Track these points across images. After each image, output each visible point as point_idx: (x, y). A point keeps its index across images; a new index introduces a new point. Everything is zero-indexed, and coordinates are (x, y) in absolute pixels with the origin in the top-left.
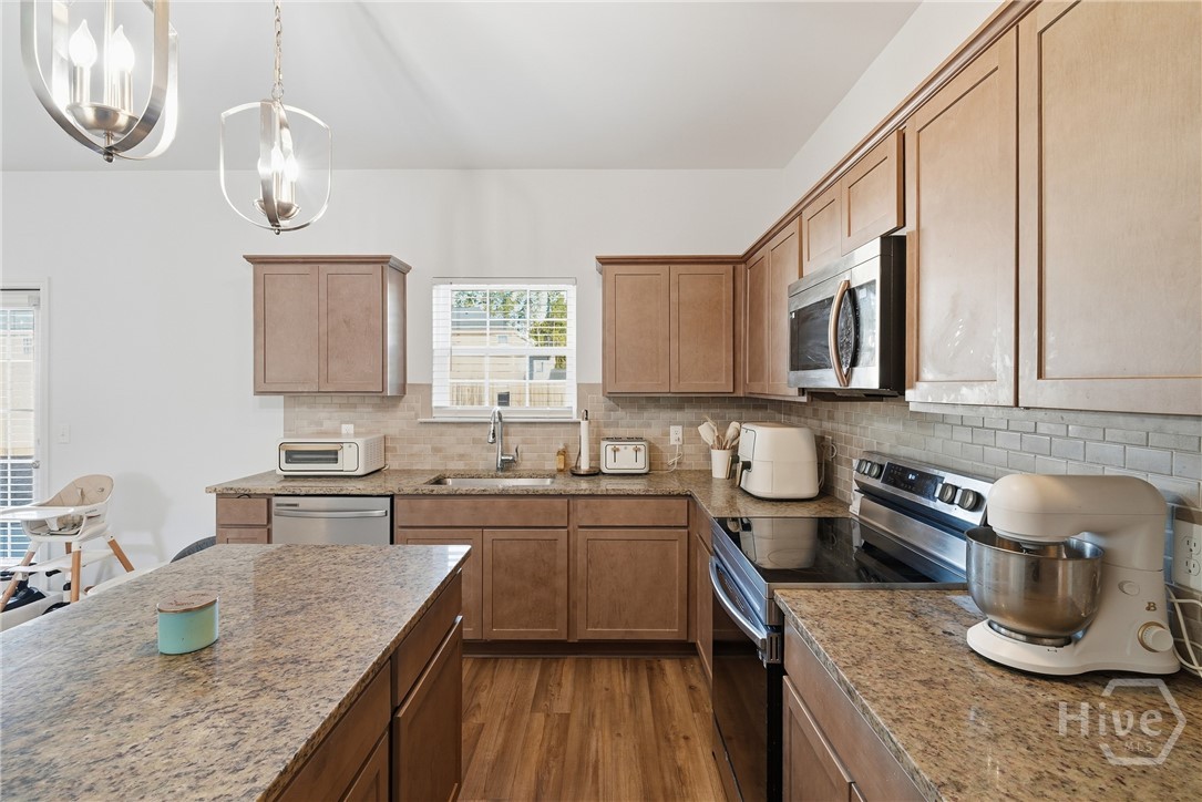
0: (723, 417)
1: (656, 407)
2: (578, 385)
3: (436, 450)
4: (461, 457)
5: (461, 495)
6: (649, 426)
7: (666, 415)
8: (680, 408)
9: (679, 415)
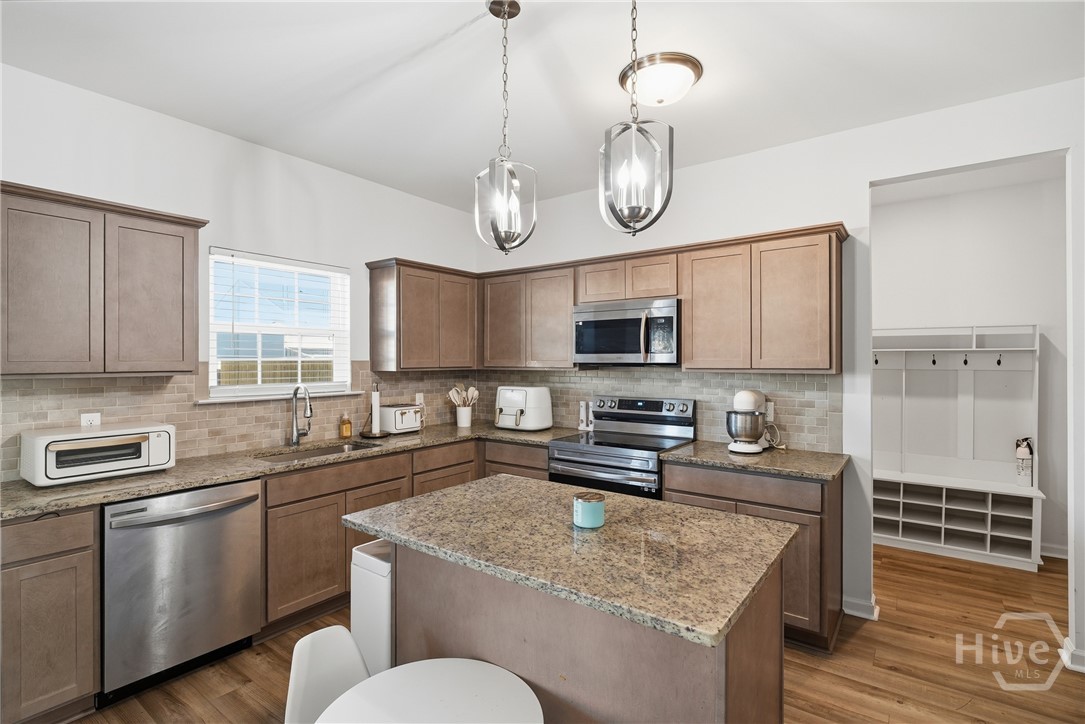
0: (446, 385)
1: (408, 379)
2: (353, 362)
3: (214, 433)
4: (243, 437)
5: (329, 464)
6: (402, 394)
7: (413, 385)
8: (422, 379)
9: (421, 385)
